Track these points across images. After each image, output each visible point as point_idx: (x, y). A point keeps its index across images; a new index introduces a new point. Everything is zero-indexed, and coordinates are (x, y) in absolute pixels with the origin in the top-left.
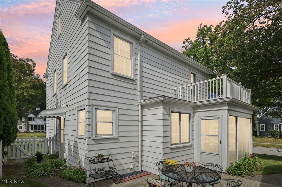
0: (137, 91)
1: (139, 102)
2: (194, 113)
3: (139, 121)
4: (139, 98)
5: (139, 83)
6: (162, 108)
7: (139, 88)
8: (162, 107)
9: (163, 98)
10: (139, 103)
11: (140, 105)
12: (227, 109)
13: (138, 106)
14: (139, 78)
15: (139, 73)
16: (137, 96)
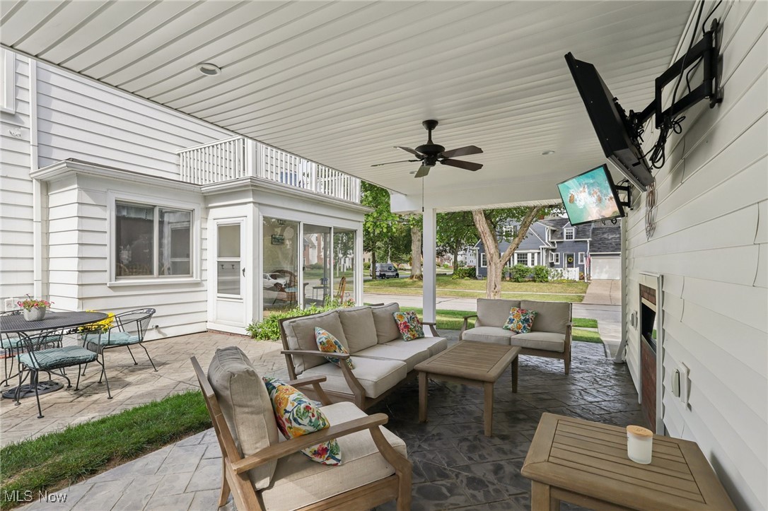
0: (27, 144)
1: (32, 171)
2: (207, 209)
3: (33, 220)
4: (31, 162)
5: (30, 122)
6: (77, 190)
7: (31, 136)
8: (76, 186)
9: (65, 165)
10: (32, 176)
11: (34, 180)
12: (254, 203)
13: (30, 183)
14: (30, 109)
15: (30, 96)
16: (28, 157)
